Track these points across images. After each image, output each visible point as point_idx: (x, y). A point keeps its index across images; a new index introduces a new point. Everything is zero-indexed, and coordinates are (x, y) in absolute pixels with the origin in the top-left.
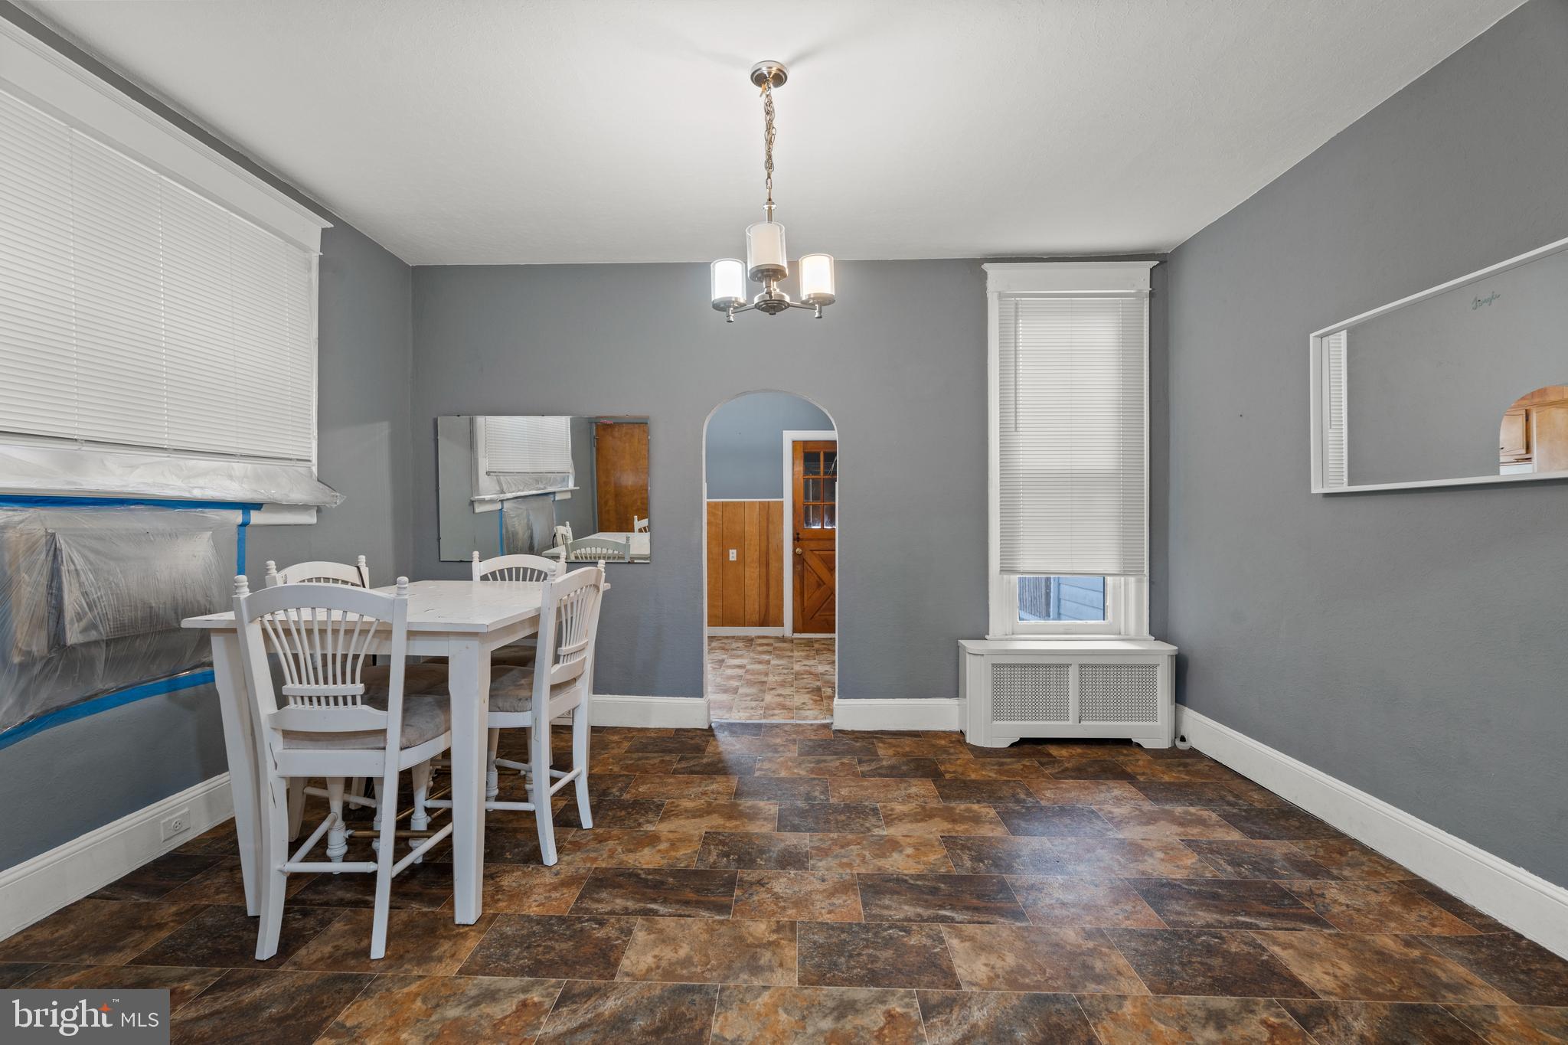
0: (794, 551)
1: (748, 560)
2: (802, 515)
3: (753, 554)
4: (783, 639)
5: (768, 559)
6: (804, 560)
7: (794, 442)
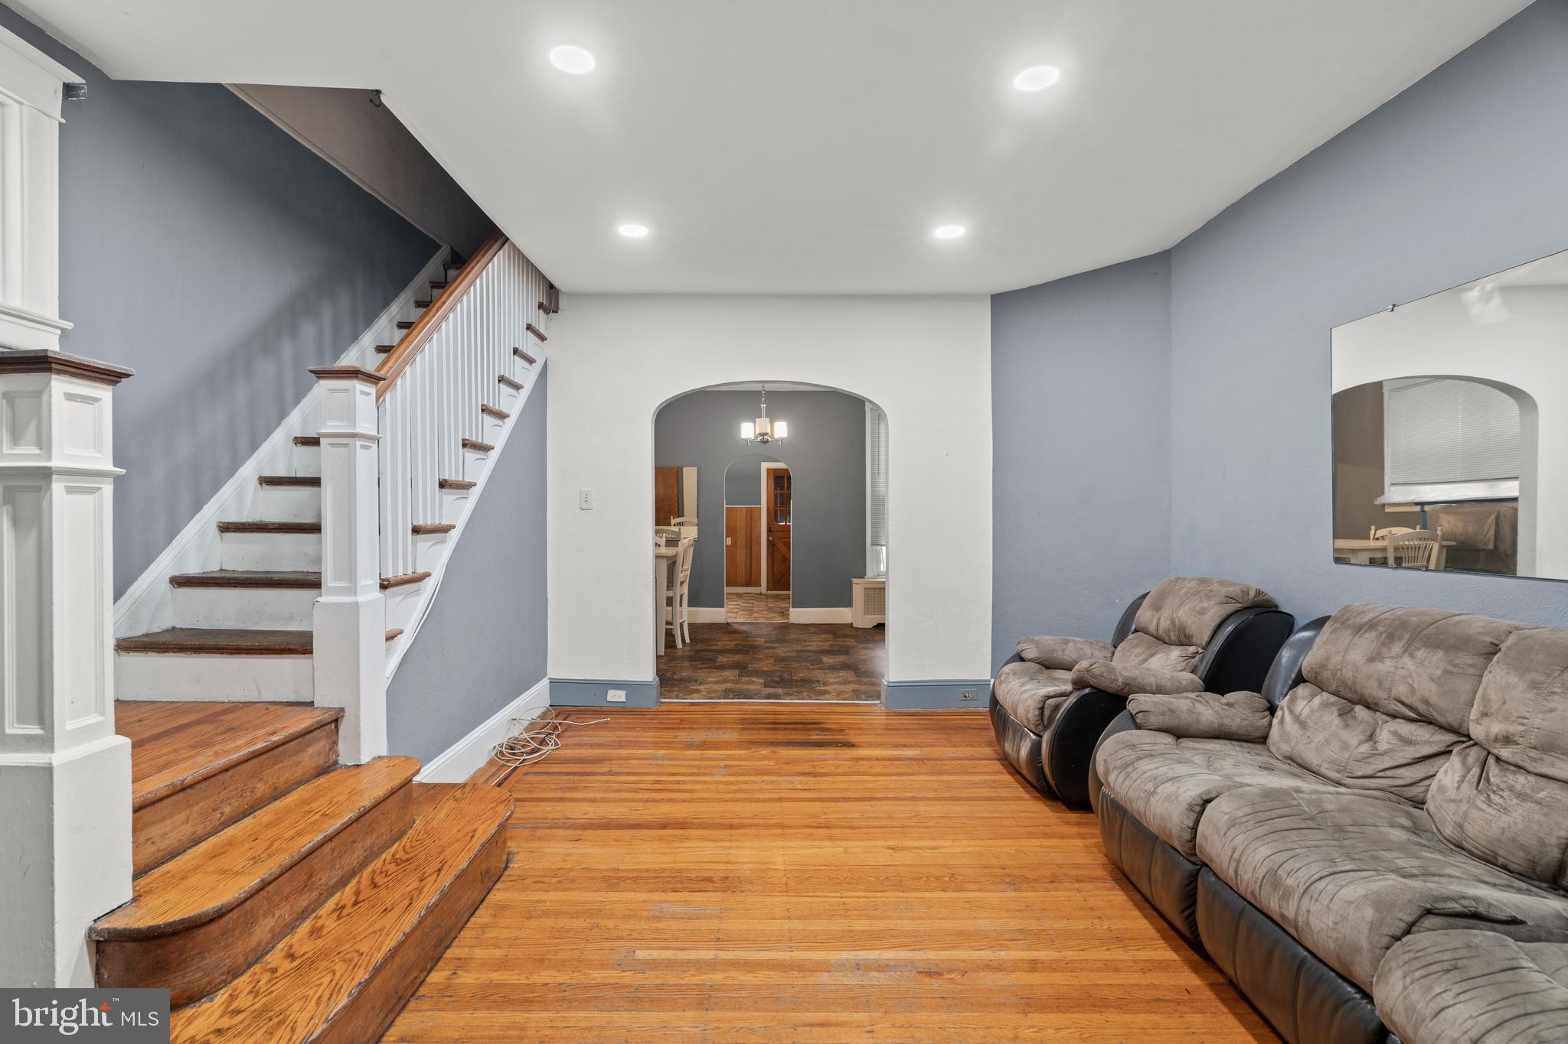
0: (768, 538)
1: (738, 545)
2: (773, 517)
3: (742, 541)
4: (761, 594)
5: (752, 543)
6: (774, 544)
7: (768, 470)
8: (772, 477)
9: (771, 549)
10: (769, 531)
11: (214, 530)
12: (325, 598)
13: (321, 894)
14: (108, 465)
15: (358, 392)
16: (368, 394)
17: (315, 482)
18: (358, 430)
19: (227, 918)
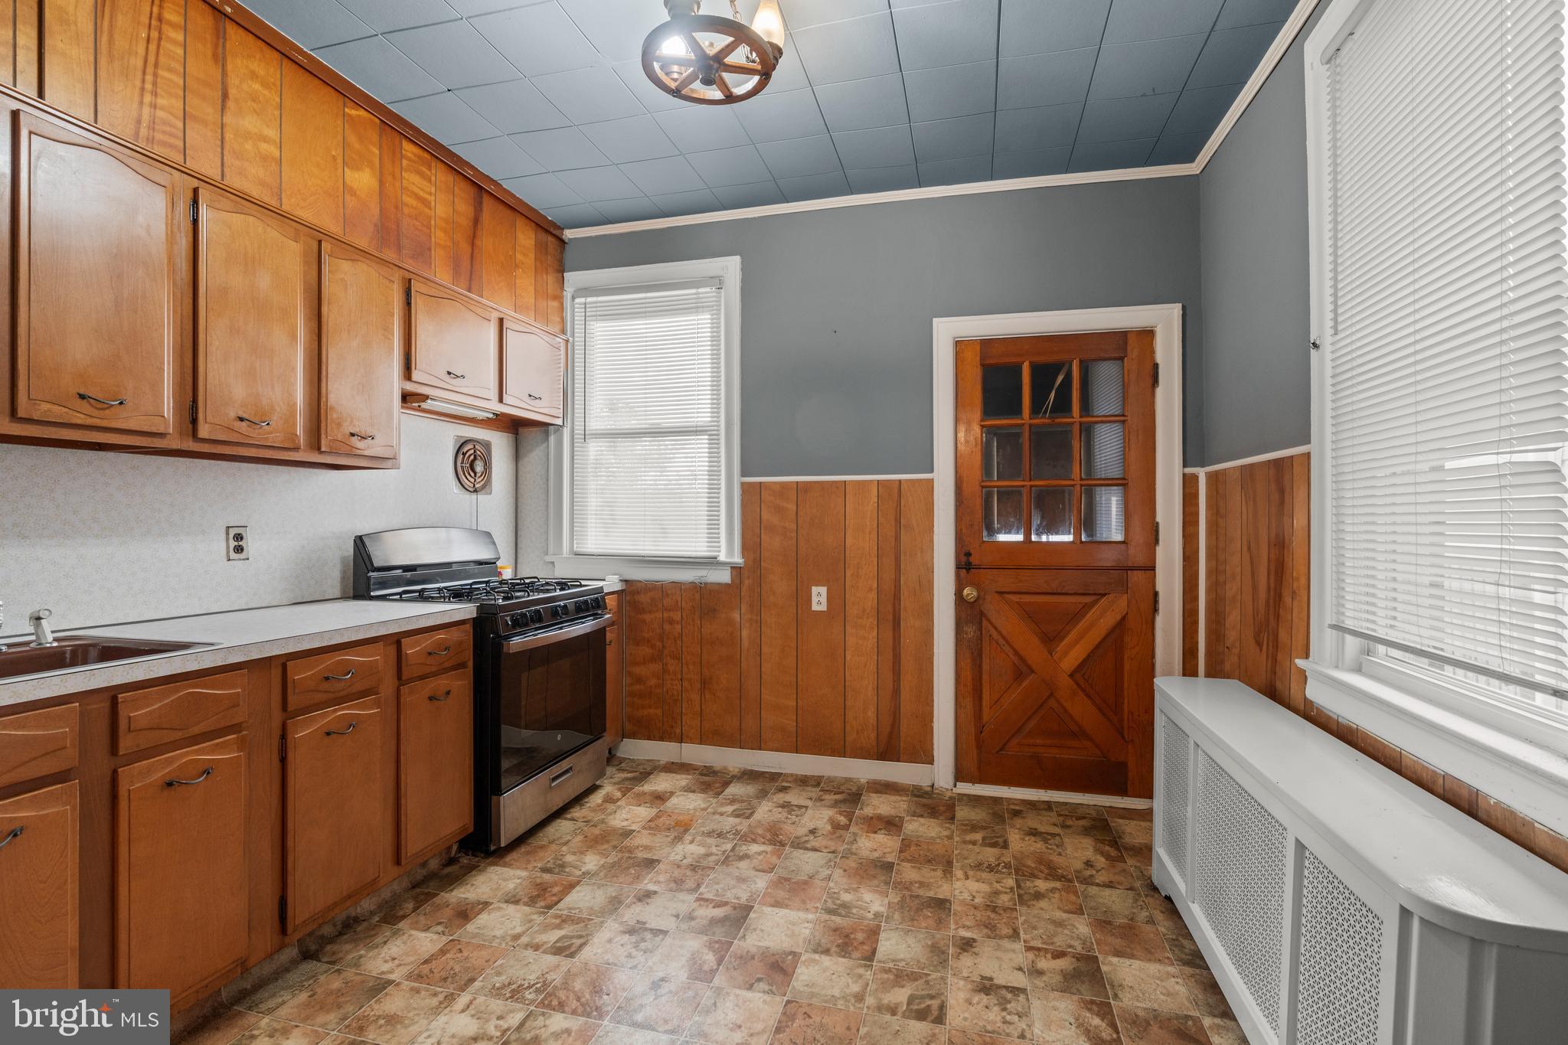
0: (959, 594)
1: (853, 610)
2: (978, 512)
3: (864, 598)
4: (933, 792)
5: (899, 610)
6: (982, 614)
7: (960, 346)
8: (975, 374)
9: (970, 631)
10: (965, 565)
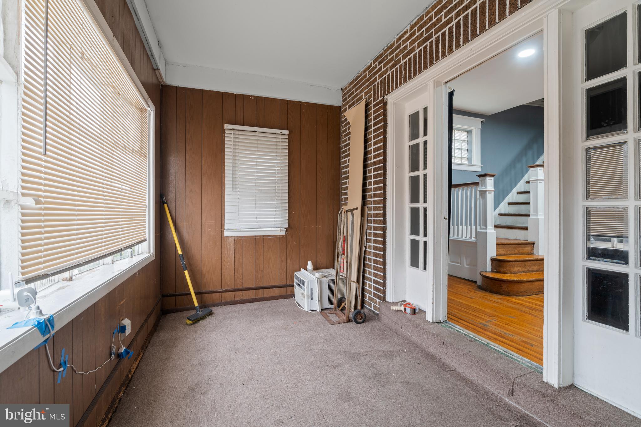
11: (507, 204)
12: (531, 217)
13: (527, 271)
14: (493, 189)
15: (538, 170)
16: (541, 170)
17: (528, 192)
18: (538, 179)
19: (510, 263)
